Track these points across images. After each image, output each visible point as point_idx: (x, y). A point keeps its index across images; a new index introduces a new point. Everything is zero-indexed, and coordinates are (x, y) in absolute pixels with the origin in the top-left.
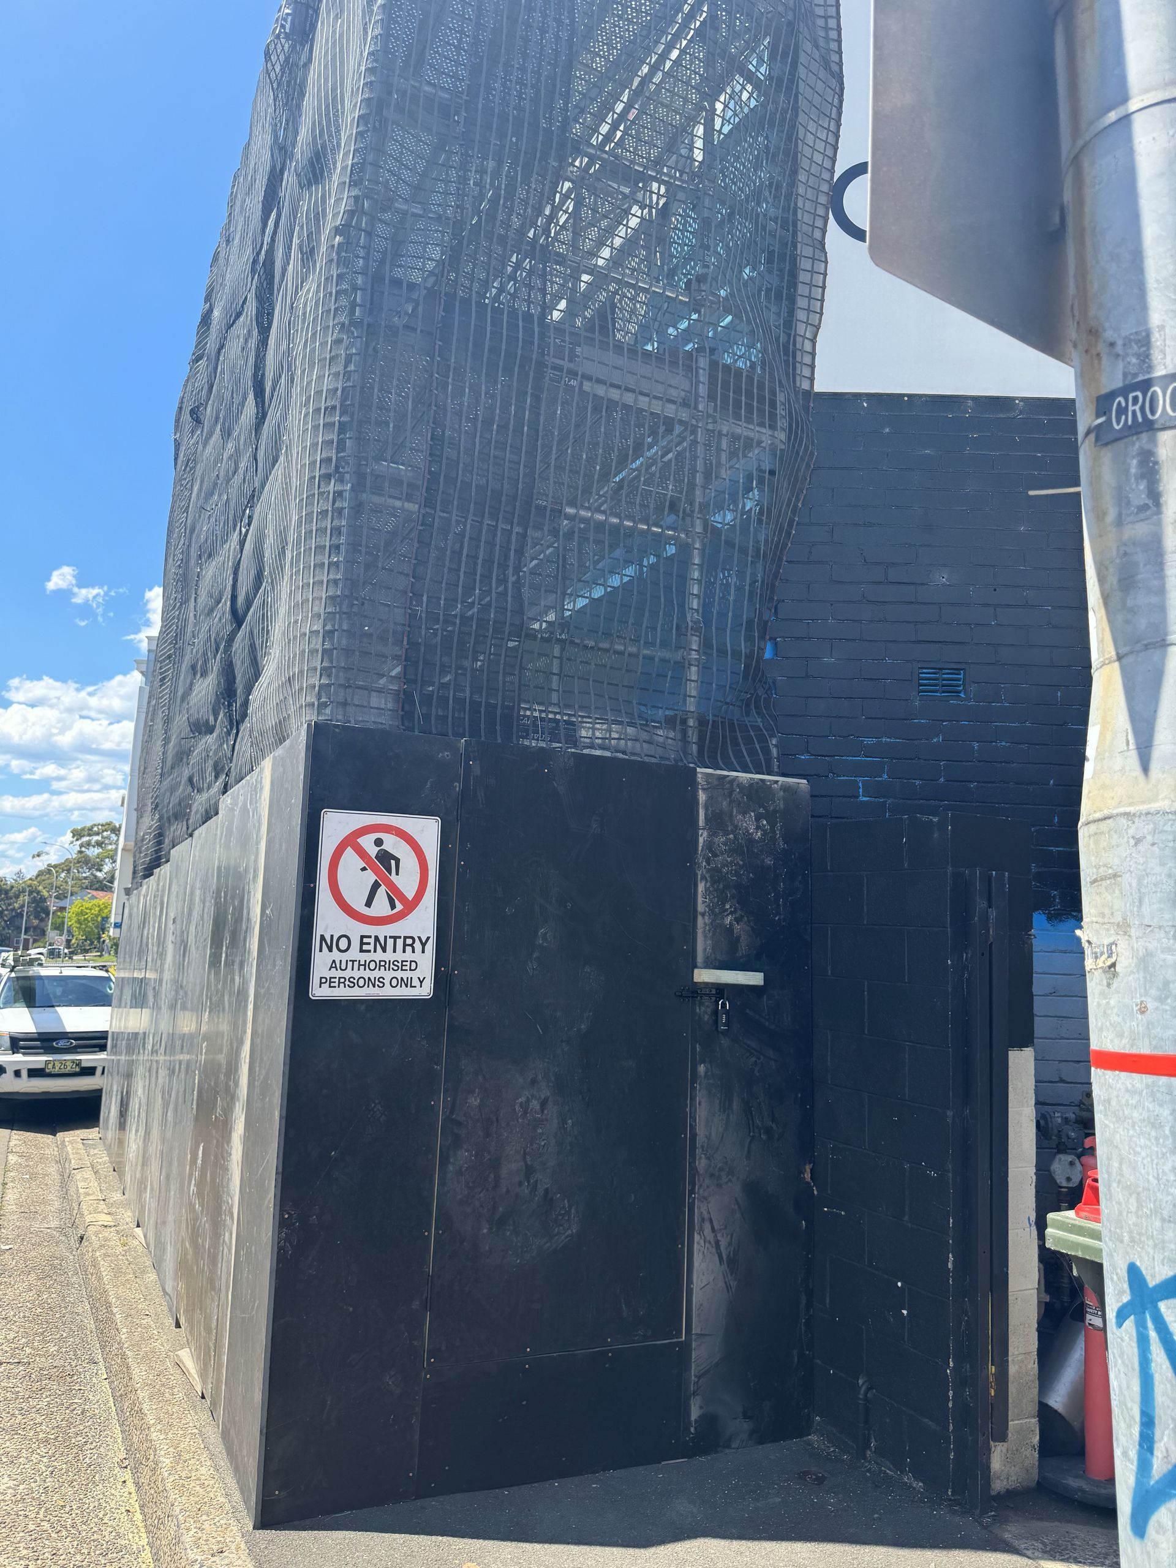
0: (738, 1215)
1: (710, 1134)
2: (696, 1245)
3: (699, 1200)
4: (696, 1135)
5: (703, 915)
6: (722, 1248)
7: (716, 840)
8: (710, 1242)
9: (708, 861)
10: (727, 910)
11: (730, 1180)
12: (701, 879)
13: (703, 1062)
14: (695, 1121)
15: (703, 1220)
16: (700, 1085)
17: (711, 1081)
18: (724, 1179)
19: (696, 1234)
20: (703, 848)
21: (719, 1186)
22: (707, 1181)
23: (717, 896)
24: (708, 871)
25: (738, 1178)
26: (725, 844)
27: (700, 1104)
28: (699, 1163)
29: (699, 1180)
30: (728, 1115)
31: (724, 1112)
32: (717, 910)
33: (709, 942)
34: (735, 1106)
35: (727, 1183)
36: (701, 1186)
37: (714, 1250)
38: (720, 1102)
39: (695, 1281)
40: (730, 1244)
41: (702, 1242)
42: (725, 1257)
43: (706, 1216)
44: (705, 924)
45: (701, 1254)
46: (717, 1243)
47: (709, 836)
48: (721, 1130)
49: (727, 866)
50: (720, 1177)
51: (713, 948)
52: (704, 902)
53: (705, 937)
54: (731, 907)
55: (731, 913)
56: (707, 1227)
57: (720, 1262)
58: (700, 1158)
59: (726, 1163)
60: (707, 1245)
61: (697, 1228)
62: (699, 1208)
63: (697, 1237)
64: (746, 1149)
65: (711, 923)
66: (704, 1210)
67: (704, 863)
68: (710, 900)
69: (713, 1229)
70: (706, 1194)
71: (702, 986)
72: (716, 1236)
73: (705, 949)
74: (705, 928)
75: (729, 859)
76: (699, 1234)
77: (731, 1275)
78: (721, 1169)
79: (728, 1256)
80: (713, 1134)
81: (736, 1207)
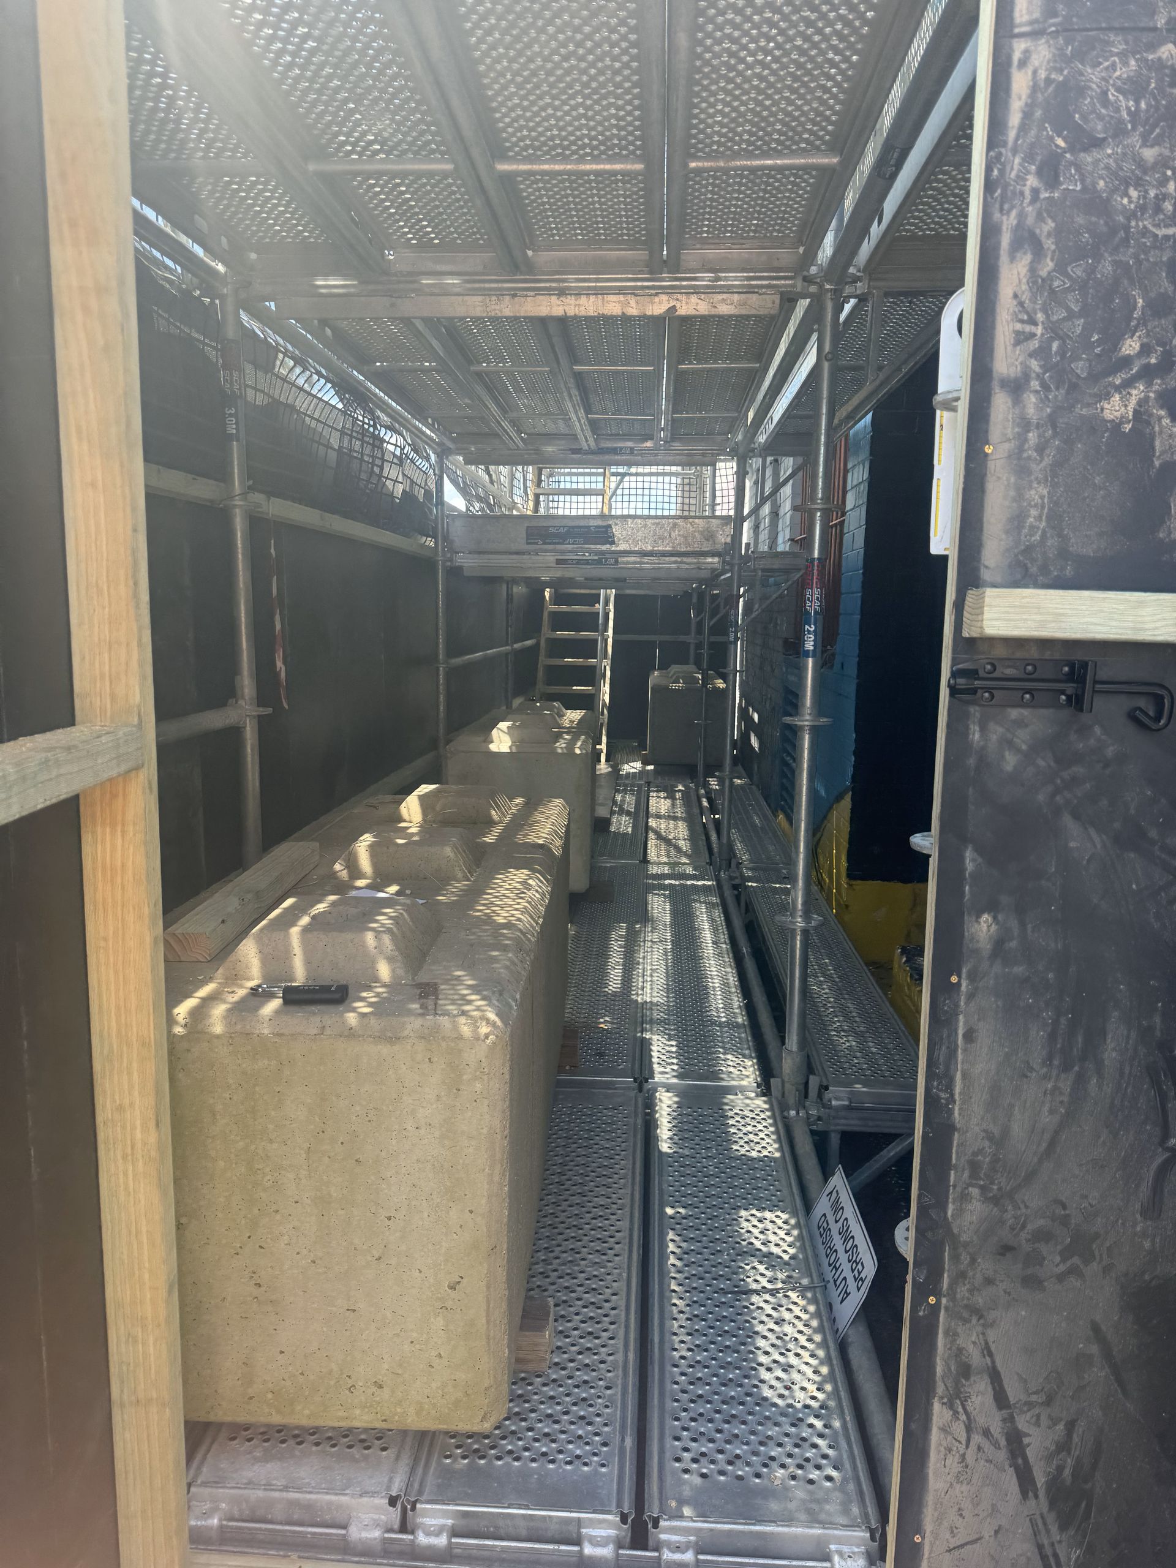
0: (1099, 1373)
1: (1006, 1132)
2: (935, 1436)
3: (952, 1313)
4: (951, 1128)
5: (1016, 387)
6: (1030, 1453)
7: (1093, 76)
8: (986, 1433)
9: (1050, 171)
10: (1127, 361)
11: (1073, 1271)
12: (1016, 246)
13: (992, 907)
14: (950, 1088)
15: (965, 1371)
16: (972, 977)
17: (1019, 970)
18: (1053, 1263)
19: (937, 1406)
20: (1027, 115)
21: (1032, 1282)
22: (986, 1266)
23: (1084, 312)
24: (1051, 208)
25: (1107, 1270)
26: (1135, 88)
27: (969, 1036)
28: (960, 1212)
29: (955, 1258)
30: (1081, 1080)
31: (1066, 1068)
32: (1080, 367)
33: (1038, 493)
34: (1110, 1053)
35: (1061, 1278)
36: (962, 1276)
37: (1002, 1455)
38: (1052, 1037)
39: (928, 1526)
40: (1063, 1446)
41: (959, 1429)
42: (1040, 1480)
43: (975, 1357)
44: (1025, 425)
45: (953, 1462)
46: (1015, 1442)
47: (1061, 59)
48: (1047, 1120)
49: (1139, 183)
50: (1034, 1259)
51: (1055, 519)
52: (1021, 338)
53: (1022, 470)
54: (1145, 350)
55: (1147, 374)
56: (980, 1395)
57: (1024, 1494)
58: (964, 1197)
59: (1065, 1221)
60: (977, 1438)
61: (940, 1389)
62: (952, 1335)
63: (939, 1413)
64: (1146, 1188)
65: (1052, 420)
66: (969, 1341)
67: (1032, 181)
68: (1054, 330)
69: (1001, 1399)
70: (979, 1300)
71: (1000, 652)
72: (1011, 1419)
73: (1017, 521)
74: (1022, 438)
75: (1149, 154)
76: (951, 1406)
77: (1063, 1528)
78: (1043, 1236)
79: (1054, 1483)
80: (1018, 1130)
81: (1094, 1349)
